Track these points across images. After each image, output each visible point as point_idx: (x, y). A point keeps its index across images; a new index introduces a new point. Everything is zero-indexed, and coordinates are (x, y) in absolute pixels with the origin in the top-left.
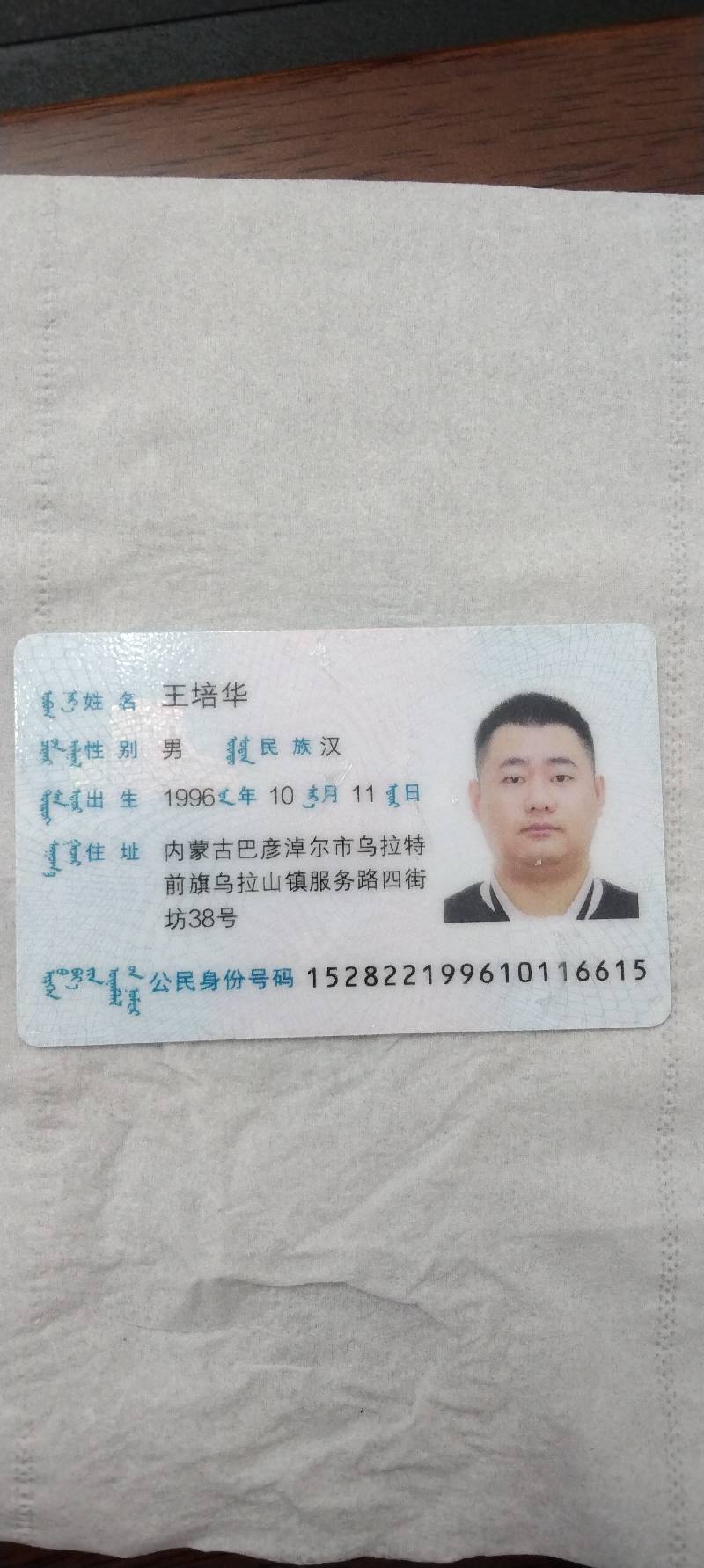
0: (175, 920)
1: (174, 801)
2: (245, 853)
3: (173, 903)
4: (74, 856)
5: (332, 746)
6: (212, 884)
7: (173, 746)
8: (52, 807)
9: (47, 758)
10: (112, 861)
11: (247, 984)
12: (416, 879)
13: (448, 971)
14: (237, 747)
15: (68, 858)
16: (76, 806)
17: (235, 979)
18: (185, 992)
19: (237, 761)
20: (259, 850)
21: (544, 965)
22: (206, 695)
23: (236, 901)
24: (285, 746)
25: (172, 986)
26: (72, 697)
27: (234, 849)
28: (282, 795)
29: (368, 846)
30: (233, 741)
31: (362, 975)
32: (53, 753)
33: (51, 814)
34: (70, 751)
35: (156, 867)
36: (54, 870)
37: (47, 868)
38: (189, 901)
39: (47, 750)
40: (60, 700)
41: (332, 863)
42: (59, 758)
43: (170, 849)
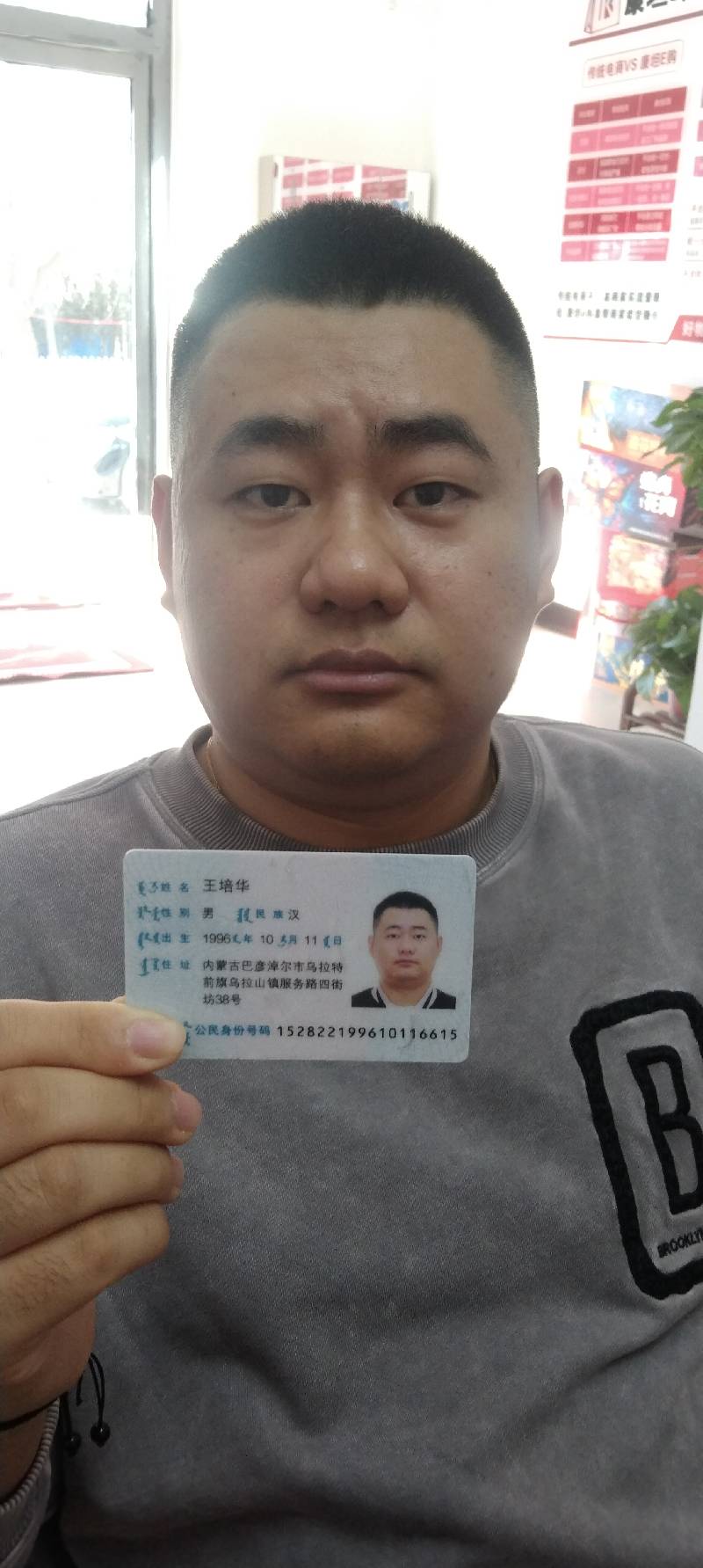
0: (208, 1000)
1: (209, 940)
2: (246, 968)
3: (207, 991)
4: (156, 967)
5: (295, 915)
6: (228, 982)
7: (208, 912)
8: (145, 943)
9: (141, 916)
10: (176, 968)
11: (246, 1033)
12: (337, 984)
13: (352, 1030)
14: (243, 913)
15: (152, 967)
16: (156, 941)
17: (239, 1030)
18: (213, 1036)
19: (243, 921)
20: (254, 966)
21: (403, 1030)
22: (227, 886)
23: (240, 991)
24: (269, 914)
25: (207, 1033)
26: (155, 884)
27: (240, 965)
28: (267, 939)
29: (312, 967)
30: (241, 910)
31: (306, 1032)
32: (144, 914)
33: (144, 945)
34: (153, 912)
35: (199, 973)
36: (145, 973)
37: (142, 972)
38: (216, 991)
39: (141, 911)
40: (148, 886)
41: (292, 975)
42: (147, 916)
43: (206, 964)
